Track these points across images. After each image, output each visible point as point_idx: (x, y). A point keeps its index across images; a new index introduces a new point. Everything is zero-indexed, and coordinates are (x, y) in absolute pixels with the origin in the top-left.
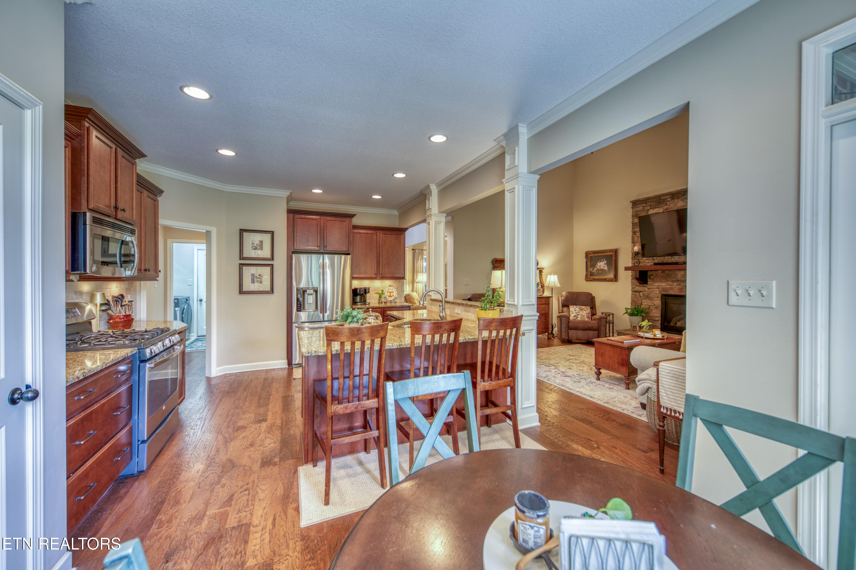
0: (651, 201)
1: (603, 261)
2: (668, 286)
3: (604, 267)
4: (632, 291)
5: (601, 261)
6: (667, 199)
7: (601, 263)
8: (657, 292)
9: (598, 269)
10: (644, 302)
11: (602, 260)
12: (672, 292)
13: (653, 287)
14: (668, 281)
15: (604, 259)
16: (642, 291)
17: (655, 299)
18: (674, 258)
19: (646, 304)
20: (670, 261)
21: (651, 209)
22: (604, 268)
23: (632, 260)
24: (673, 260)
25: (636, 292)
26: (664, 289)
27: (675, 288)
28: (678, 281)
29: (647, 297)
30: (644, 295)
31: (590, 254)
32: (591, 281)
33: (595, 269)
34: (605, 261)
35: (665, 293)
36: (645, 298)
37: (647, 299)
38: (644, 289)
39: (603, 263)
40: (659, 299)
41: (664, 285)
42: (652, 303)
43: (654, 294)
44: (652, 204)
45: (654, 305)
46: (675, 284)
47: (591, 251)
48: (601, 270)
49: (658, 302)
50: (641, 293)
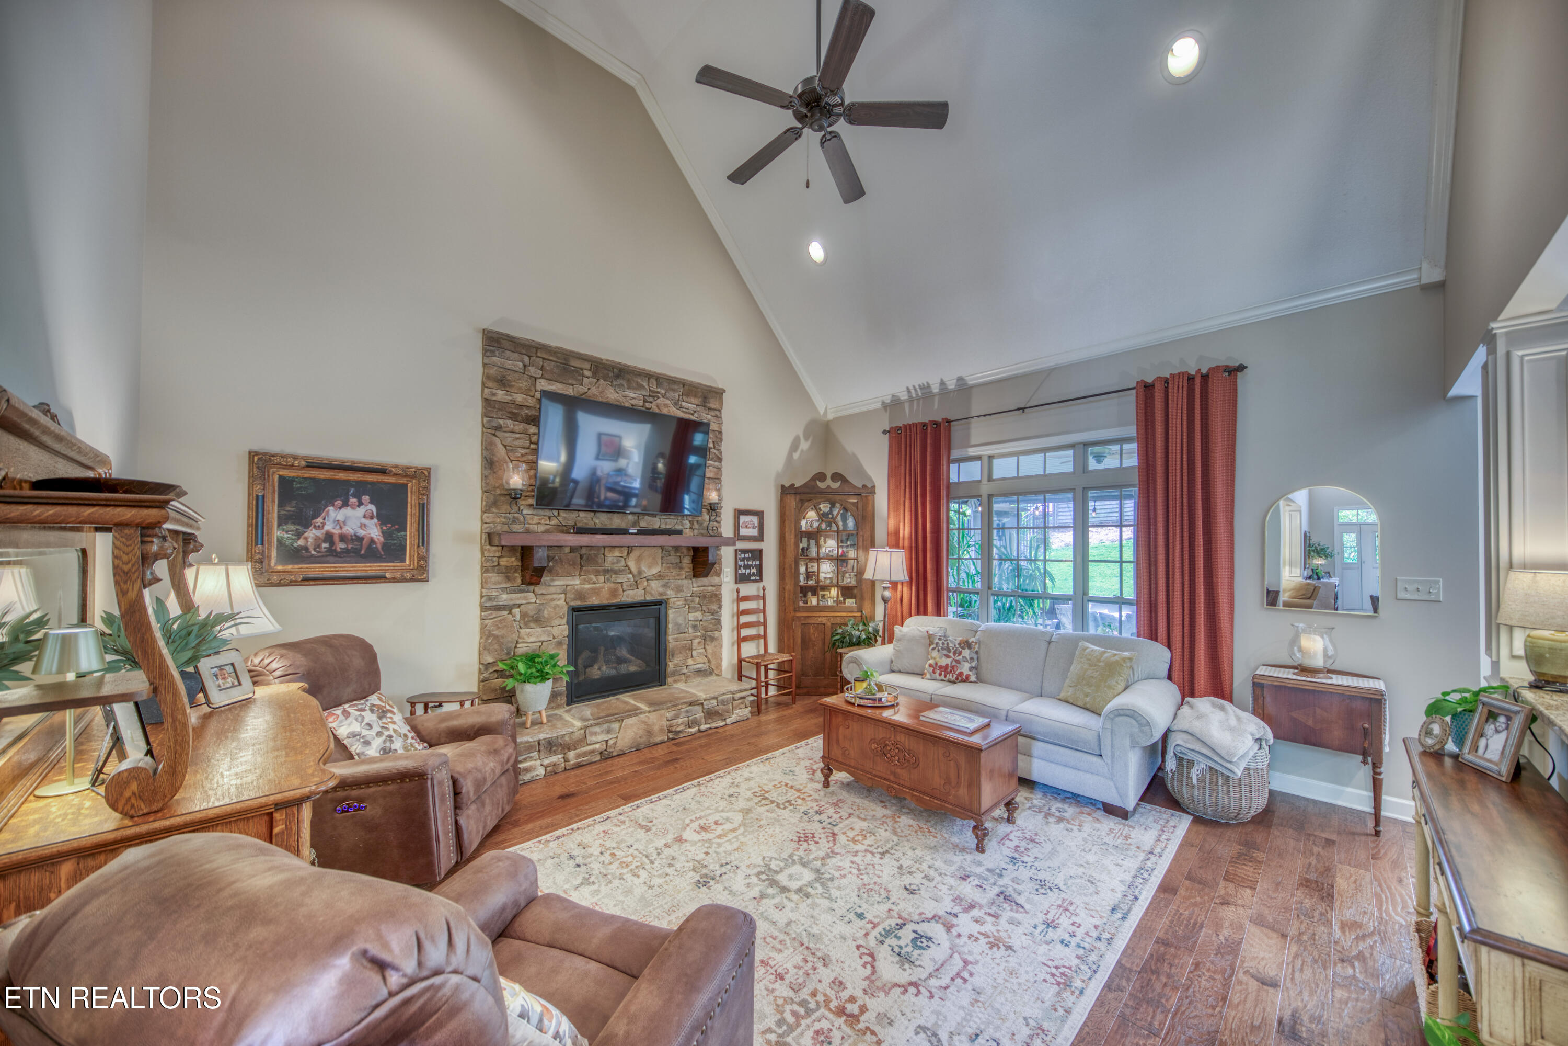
0: (544, 356)
1: (360, 504)
2: (587, 586)
3: (363, 526)
4: (483, 608)
5: (346, 504)
6: (582, 369)
7: (347, 511)
8: (562, 602)
9: (329, 537)
10: (529, 635)
11: (353, 500)
12: (594, 601)
13: (552, 590)
14: (588, 572)
15: (366, 498)
16: (519, 606)
17: (557, 622)
18: (598, 518)
19: (532, 639)
20: (591, 525)
21: (542, 377)
22: (361, 533)
23: (483, 512)
24: (597, 521)
25: (499, 608)
26: (580, 595)
27: (603, 588)
28: (607, 571)
29: (537, 620)
30: (524, 615)
31: (280, 466)
32: (279, 584)
33: (312, 534)
34: (372, 508)
35: (578, 603)
36: (527, 625)
37: (532, 625)
38: (525, 598)
39: (361, 511)
40: (565, 621)
41: (575, 582)
42: (549, 634)
43: (554, 608)
44: (549, 366)
45: (554, 638)
46: (601, 578)
47: (295, 458)
48: (343, 538)
49: (561, 629)
50: (516, 611)
